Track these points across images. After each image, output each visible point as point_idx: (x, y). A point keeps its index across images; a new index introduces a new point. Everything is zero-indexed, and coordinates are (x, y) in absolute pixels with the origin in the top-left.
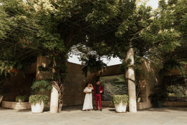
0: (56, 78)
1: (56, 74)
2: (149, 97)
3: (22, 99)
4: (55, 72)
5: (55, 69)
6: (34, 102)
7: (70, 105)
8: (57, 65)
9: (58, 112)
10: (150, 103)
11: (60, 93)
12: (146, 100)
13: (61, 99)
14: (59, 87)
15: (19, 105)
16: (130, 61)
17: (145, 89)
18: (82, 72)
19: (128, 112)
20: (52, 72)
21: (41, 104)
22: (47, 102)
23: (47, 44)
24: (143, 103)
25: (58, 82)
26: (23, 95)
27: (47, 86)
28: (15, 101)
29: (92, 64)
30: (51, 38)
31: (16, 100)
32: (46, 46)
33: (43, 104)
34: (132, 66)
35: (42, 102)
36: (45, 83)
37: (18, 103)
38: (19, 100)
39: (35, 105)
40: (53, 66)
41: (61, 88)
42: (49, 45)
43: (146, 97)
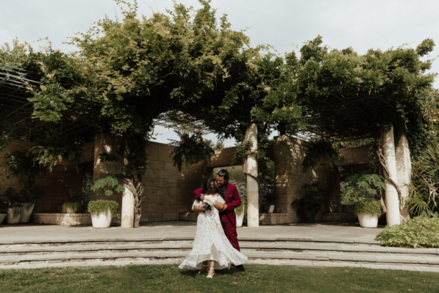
0: (130, 173)
1: (129, 167)
3: (73, 208)
4: (128, 165)
5: (128, 159)
6: (98, 210)
7: (156, 220)
8: (131, 152)
9: (134, 227)
11: (137, 198)
12: (286, 210)
13: (139, 207)
14: (135, 187)
15: (68, 218)
16: (250, 144)
17: (286, 191)
18: (173, 162)
19: (245, 227)
20: (123, 163)
21: (106, 214)
22: (117, 211)
23: (116, 125)
25: (134, 180)
26: (73, 202)
27: (116, 186)
28: (61, 211)
29: (189, 151)
30: (122, 115)
31: (64, 210)
32: (116, 127)
33: (109, 214)
34: (253, 154)
35: (109, 211)
36: (113, 181)
37: (67, 215)
38: (69, 210)
39: (98, 215)
40: (125, 153)
41: (137, 189)
42: (120, 127)
43: (286, 204)
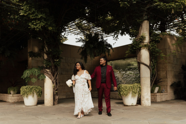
0: (49, 65)
1: (48, 60)
2: (172, 86)
3: (14, 90)
4: (47, 58)
5: (46, 54)
6: (26, 94)
7: (71, 97)
10: (173, 93)
11: (55, 83)
12: (167, 91)
13: (57, 90)
14: (53, 76)
16: (143, 38)
17: (167, 76)
18: (81, 56)
21: (33, 96)
22: (41, 93)
23: (33, 24)
24: (162, 94)
25: (52, 70)
26: (15, 86)
27: (39, 76)
28: (6, 93)
29: (93, 46)
30: (37, 15)
31: (8, 92)
32: (33, 26)
33: (35, 96)
34: (145, 46)
35: (35, 94)
38: (12, 92)
39: (27, 97)
40: (45, 50)
41: (55, 77)
42: (36, 25)
43: (167, 86)
